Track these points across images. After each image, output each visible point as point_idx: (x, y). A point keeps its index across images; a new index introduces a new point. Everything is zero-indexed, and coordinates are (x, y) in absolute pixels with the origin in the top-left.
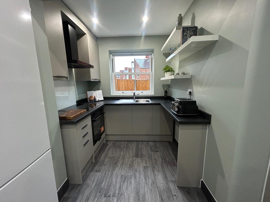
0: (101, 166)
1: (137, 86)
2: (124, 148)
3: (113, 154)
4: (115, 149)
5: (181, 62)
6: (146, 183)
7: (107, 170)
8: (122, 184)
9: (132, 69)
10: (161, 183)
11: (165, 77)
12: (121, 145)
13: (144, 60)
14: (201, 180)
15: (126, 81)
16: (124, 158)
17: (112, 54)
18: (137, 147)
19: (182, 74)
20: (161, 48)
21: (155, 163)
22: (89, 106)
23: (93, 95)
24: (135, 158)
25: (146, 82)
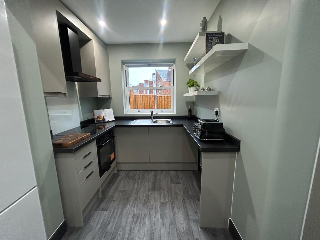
0: (109, 202)
1: (158, 103)
2: (139, 179)
3: (125, 187)
4: (128, 180)
5: (206, 75)
6: (163, 224)
7: (115, 208)
8: (133, 225)
9: (153, 81)
10: (181, 223)
11: (188, 92)
12: (136, 175)
13: (167, 72)
14: (230, 219)
15: (145, 97)
16: (138, 192)
17: (125, 64)
18: (155, 178)
19: (207, 89)
20: (184, 58)
21: (175, 197)
22: (97, 128)
23: (101, 114)
24: (151, 192)
25: (168, 98)
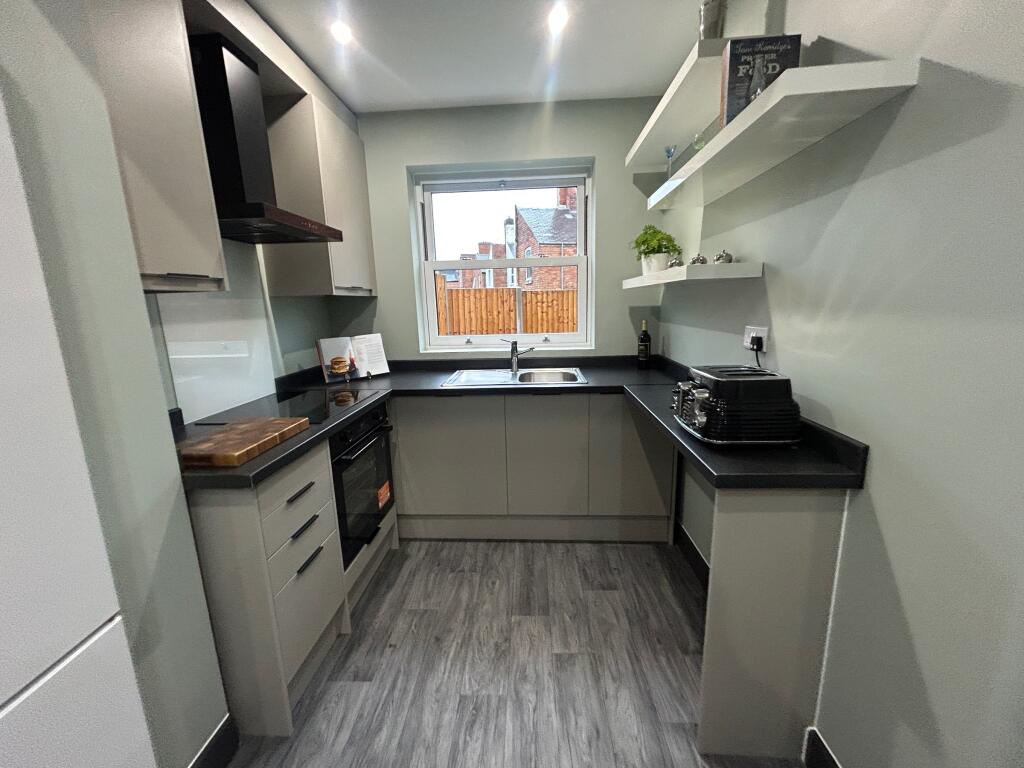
0: (378, 652)
1: (525, 315)
2: (473, 570)
3: (427, 596)
4: (437, 575)
5: (709, 208)
7: (399, 671)
8: (462, 738)
9: (508, 247)
10: (631, 736)
11: (641, 274)
12: (462, 557)
13: (552, 214)
14: (810, 728)
15: (483, 296)
16: (472, 617)
17: (422, 183)
18: (529, 569)
19: (718, 259)
20: (626, 155)
21: (602, 638)
22: (331, 400)
23: (343, 352)
24: (518, 618)
25: (560, 299)
